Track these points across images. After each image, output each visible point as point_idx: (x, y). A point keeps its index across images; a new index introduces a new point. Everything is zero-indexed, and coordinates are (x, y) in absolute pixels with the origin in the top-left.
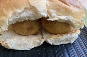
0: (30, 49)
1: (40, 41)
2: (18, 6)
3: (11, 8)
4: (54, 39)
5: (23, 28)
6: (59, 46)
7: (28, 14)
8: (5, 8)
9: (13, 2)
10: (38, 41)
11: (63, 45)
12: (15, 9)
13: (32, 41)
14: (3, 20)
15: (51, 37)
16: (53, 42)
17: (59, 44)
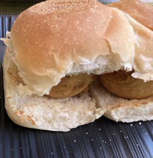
0: (69, 130)
1: (95, 113)
2: (87, 52)
3: (72, 54)
4: (126, 109)
5: (66, 86)
6: (132, 125)
7: (99, 65)
8: (58, 54)
9: (77, 43)
10: (90, 113)
11: (140, 123)
12: (80, 57)
13: (76, 113)
14: (49, 76)
15: (119, 106)
16: (122, 116)
17: (132, 121)
